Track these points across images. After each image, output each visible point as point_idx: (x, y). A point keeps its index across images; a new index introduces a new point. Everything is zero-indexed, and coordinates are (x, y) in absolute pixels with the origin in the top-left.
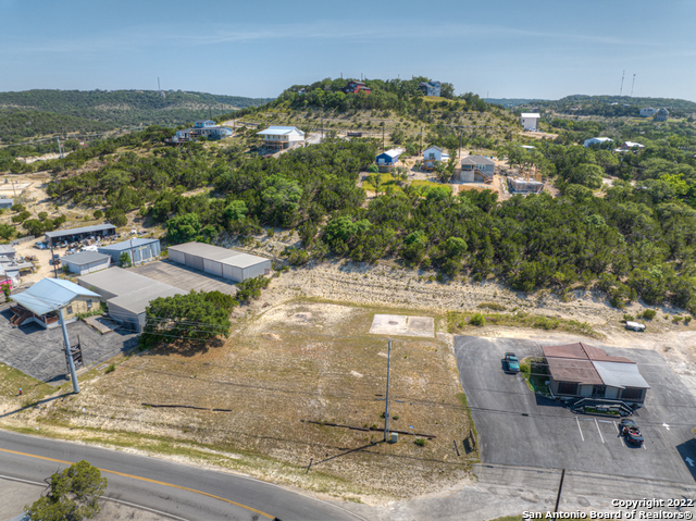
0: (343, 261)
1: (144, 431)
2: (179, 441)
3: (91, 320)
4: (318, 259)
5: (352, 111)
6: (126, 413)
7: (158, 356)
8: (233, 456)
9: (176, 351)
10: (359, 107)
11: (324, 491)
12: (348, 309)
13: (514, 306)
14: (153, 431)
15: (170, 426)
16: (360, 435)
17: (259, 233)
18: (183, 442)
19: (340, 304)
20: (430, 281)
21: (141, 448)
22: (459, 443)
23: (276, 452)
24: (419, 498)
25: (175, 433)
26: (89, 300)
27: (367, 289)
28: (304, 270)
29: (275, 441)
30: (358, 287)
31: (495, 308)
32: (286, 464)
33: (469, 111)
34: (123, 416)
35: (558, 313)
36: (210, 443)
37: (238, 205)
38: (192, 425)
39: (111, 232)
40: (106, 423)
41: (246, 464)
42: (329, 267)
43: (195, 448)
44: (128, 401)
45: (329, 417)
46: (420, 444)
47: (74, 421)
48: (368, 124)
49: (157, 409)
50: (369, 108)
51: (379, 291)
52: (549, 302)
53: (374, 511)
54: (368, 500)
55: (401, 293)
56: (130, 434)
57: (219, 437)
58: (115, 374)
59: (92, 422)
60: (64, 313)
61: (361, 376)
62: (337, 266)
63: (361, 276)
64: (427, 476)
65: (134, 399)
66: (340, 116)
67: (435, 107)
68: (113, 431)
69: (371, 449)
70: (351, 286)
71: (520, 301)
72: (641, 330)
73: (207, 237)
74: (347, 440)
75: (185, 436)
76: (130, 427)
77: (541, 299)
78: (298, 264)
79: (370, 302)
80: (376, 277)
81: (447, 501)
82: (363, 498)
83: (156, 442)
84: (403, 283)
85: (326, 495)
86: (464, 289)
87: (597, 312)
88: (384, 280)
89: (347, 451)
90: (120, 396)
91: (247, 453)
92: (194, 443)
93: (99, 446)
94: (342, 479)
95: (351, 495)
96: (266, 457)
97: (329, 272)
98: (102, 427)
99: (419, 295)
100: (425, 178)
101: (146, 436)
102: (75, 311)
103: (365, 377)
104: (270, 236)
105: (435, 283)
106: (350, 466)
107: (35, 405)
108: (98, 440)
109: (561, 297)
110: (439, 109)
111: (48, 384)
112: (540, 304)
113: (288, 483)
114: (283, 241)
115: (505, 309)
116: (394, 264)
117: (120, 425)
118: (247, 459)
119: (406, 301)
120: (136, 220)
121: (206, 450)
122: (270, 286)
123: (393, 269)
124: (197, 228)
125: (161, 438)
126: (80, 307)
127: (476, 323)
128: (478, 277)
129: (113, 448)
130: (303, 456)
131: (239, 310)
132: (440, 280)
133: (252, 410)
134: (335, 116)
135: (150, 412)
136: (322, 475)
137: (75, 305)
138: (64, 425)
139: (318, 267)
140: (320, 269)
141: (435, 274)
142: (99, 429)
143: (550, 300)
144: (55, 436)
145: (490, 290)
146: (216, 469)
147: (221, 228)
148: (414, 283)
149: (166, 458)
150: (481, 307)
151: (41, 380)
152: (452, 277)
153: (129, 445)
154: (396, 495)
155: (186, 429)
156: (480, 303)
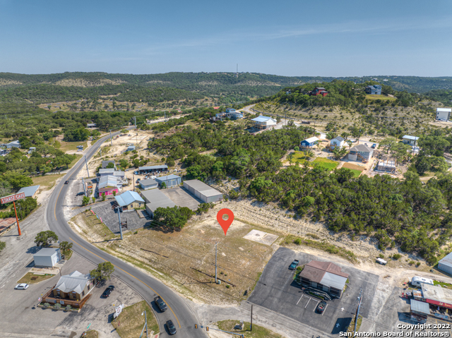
0: (255, 200)
1: (137, 258)
2: (146, 264)
3: (139, 211)
4: (243, 197)
5: (310, 107)
6: (134, 250)
7: (154, 231)
8: (161, 274)
9: (161, 230)
10: (315, 105)
11: (182, 293)
12: (243, 225)
13: (324, 238)
14: (140, 259)
15: (146, 258)
16: (208, 278)
17: (225, 179)
18: (148, 265)
19: (242, 221)
20: (290, 218)
21: (133, 264)
22: (243, 291)
23: (176, 277)
24: (214, 305)
25: (146, 261)
26: (140, 203)
27: (258, 216)
28: (234, 202)
29: (177, 272)
30: (254, 215)
31: (314, 237)
32: (176, 281)
33: (396, 106)
35: (345, 246)
36: (156, 267)
37: (219, 164)
38: (153, 259)
39: (166, 169)
40: (127, 252)
41: (163, 277)
42: (246, 202)
43: (150, 268)
44: (137, 246)
45: (201, 269)
46: (228, 287)
47: (117, 249)
48: (317, 116)
49: (145, 251)
50: (321, 105)
51: (263, 218)
52: (344, 239)
53: (194, 304)
54: (195, 300)
55: (273, 221)
56: (132, 258)
57: (159, 266)
58: (136, 235)
59: (122, 251)
60: (129, 207)
61: (225, 255)
62: (251, 202)
63: (259, 209)
64: (222, 299)
65: (139, 246)
66: (303, 110)
67: (372, 103)
68: (127, 256)
69: (208, 284)
70: (252, 213)
71: (329, 236)
72: (384, 264)
73: (202, 178)
74: (202, 279)
75: (149, 263)
76: (134, 256)
77: (340, 237)
78: (233, 198)
79: (256, 223)
80: (265, 211)
81: (222, 309)
82: (194, 300)
83: (139, 263)
84: (276, 216)
85: (182, 295)
86: (305, 224)
87: (367, 250)
88: (268, 213)
89: (199, 282)
90: (135, 244)
91: (166, 274)
92: (151, 266)
93: (121, 260)
94: (191, 292)
95: (190, 297)
96: (171, 277)
97: (245, 204)
98: (125, 254)
99: (281, 224)
100: (326, 156)
101: (137, 260)
102: (134, 207)
104: (229, 181)
105: (292, 219)
106: (198, 288)
107: (108, 241)
108: (121, 258)
109: (352, 238)
110: (374, 105)
111: (114, 234)
112: (339, 240)
113: (172, 287)
114: (233, 185)
115: (319, 238)
116: (276, 206)
117: (130, 254)
118: (165, 276)
119: (273, 226)
120: (179, 164)
121: (153, 270)
122: (215, 207)
123: (275, 208)
124: (199, 173)
125: (141, 262)
126: (135, 205)
127: (297, 243)
128: (315, 219)
129: (125, 261)
130: (183, 280)
131: (195, 217)
132: (295, 218)
133: (175, 259)
134: (300, 109)
135: (142, 252)
136: (185, 288)
137: (134, 204)
138: (114, 250)
140: (242, 202)
141: (294, 214)
142: (123, 254)
143: (346, 238)
144: (110, 253)
145: (318, 228)
146: (152, 276)
147: (209, 175)
148: (282, 217)
149: (139, 269)
150: (308, 235)
151: (113, 232)
152: (301, 217)
153: (130, 262)
154: (206, 302)
155: (150, 261)
156: (308, 233)
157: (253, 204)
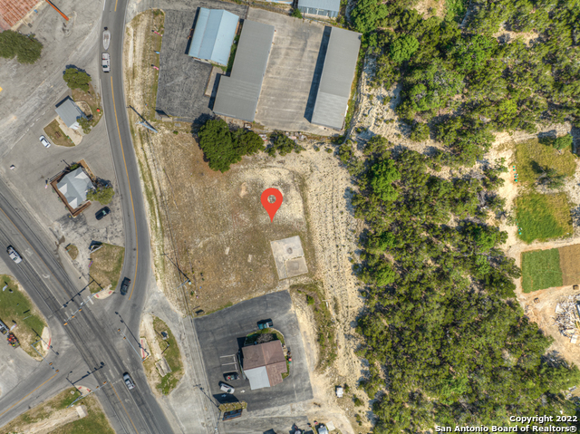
1: (155, 180)
2: (156, 197)
3: (214, 74)
4: (352, 167)
6: (158, 164)
11: (156, 266)
13: (343, 320)
14: (156, 183)
18: (157, 200)
20: (351, 260)
21: (146, 186)
22: (200, 308)
23: (166, 239)
25: (158, 193)
27: (330, 219)
31: (336, 308)
32: (163, 246)
35: (343, 347)
40: (150, 160)
41: (156, 231)
42: (347, 180)
43: (156, 207)
44: (164, 159)
46: (192, 293)
47: (146, 145)
49: (165, 176)
52: (351, 342)
53: (155, 286)
55: (332, 243)
56: (150, 175)
59: (148, 153)
61: (227, 253)
62: (350, 185)
63: (343, 209)
64: (178, 300)
65: (166, 161)
68: (148, 166)
69: (182, 275)
70: (329, 206)
71: (347, 323)
74: (182, 265)
75: (159, 198)
76: (153, 172)
77: (353, 336)
80: (345, 219)
81: (169, 309)
82: (159, 281)
83: (151, 189)
85: (155, 268)
86: (353, 285)
88: (342, 227)
89: (177, 266)
90: (165, 153)
91: (162, 228)
93: (139, 169)
94: (164, 270)
95: (158, 276)
96: (163, 236)
97: (341, 182)
99: (334, 256)
101: (153, 186)
103: (226, 256)
104: (384, 100)
105: (350, 264)
106: (171, 270)
108: (141, 165)
112: (348, 337)
113: (154, 252)
114: (377, 119)
115: (336, 314)
117: (152, 167)
118: (159, 230)
119: (324, 249)
121: (156, 212)
123: (353, 231)
125: (154, 189)
127: (310, 299)
128: (366, 294)
129: (140, 175)
130: (168, 251)
132: (355, 267)
136: (163, 261)
138: (142, 143)
141: (360, 262)
142: (146, 159)
143: (354, 344)
144: (136, 146)
145: (355, 303)
146: (148, 222)
149: (145, 196)
150: (335, 299)
153: (144, 180)
154: (165, 291)
155: (161, 196)
156: (339, 298)
157: (348, 193)
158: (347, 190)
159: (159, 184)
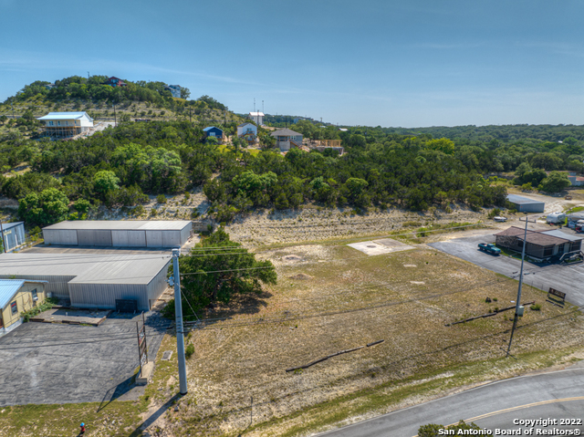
0: (267, 212)
1: (332, 395)
2: (381, 387)
3: (50, 317)
5: (126, 102)
6: (282, 387)
7: (219, 322)
9: (233, 313)
14: (340, 391)
15: (350, 378)
16: (497, 319)
19: (305, 244)
20: (353, 215)
23: (471, 356)
26: (34, 290)
27: (311, 229)
28: (236, 225)
30: (303, 229)
32: (491, 360)
33: (214, 109)
34: (283, 393)
36: (410, 375)
37: (109, 176)
38: (372, 366)
40: (274, 409)
42: (258, 218)
44: (265, 376)
45: (459, 316)
46: (537, 309)
49: (312, 368)
51: (322, 229)
52: (441, 215)
55: (341, 227)
56: (322, 405)
57: (411, 366)
58: (201, 355)
60: (7, 314)
62: (265, 216)
63: (295, 220)
64: (574, 327)
65: (269, 370)
71: (424, 218)
72: (504, 221)
75: (380, 380)
77: (435, 214)
78: (224, 220)
80: (309, 219)
83: (363, 400)
84: (335, 219)
87: (471, 216)
88: (318, 220)
89: (511, 332)
90: (247, 374)
92: (395, 382)
94: (543, 352)
95: (567, 358)
96: (470, 363)
97: (262, 222)
98: (277, 415)
99: (356, 227)
101: (342, 399)
102: (20, 310)
103: (427, 283)
104: (160, 202)
105: (358, 216)
111: (118, 400)
112: (438, 217)
114: (182, 205)
115: (420, 224)
116: (317, 207)
117: (296, 403)
118: (460, 372)
119: (351, 232)
121: (415, 383)
123: (318, 210)
125: (358, 394)
126: (24, 302)
129: (332, 428)
130: (493, 349)
132: (359, 213)
133: (398, 334)
134: (109, 107)
136: (526, 355)
139: (248, 220)
140: (251, 221)
141: (352, 209)
142: (277, 420)
143: (440, 213)
145: (398, 214)
148: (343, 219)
151: (98, 399)
152: (366, 210)
155: (370, 374)
157: (274, 217)
158: (271, 218)
159: (340, 381)
